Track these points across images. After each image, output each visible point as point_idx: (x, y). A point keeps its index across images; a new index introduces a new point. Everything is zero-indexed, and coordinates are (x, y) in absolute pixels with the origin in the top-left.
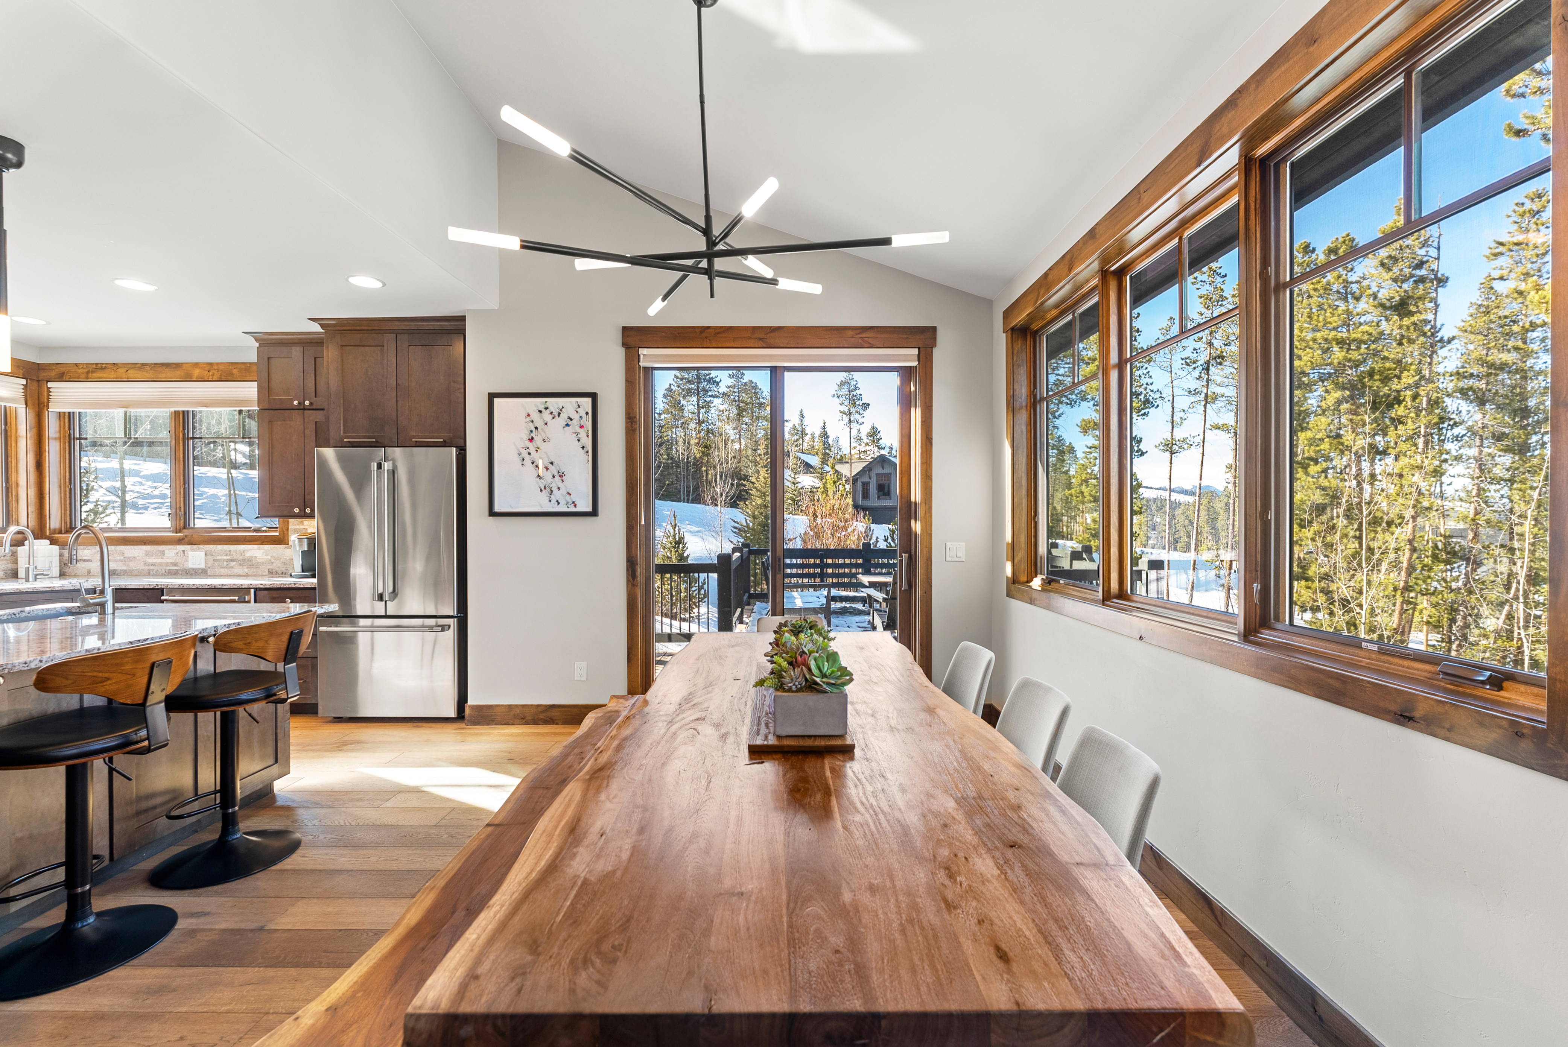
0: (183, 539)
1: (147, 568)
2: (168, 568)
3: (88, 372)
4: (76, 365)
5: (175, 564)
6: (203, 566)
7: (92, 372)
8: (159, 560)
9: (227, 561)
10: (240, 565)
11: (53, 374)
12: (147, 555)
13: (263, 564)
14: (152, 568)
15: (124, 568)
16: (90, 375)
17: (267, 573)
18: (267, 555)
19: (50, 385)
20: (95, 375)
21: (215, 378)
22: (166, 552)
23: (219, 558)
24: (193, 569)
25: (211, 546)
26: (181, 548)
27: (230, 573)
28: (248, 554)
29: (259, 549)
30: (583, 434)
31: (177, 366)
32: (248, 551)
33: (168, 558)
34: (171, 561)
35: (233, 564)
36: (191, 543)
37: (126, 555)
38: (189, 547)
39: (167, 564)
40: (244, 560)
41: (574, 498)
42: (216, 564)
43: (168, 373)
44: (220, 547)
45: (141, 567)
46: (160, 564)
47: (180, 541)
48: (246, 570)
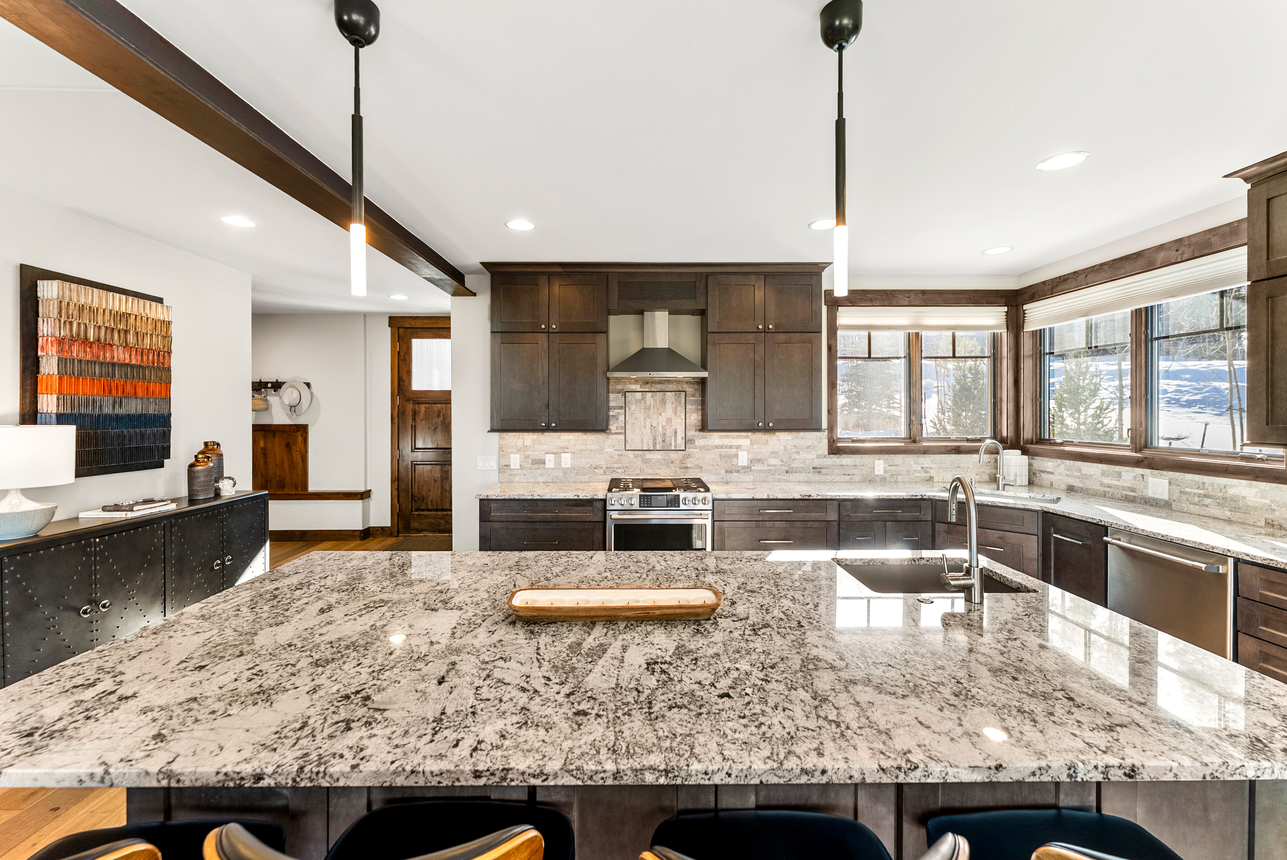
0: (1142, 461)
1: (1102, 489)
2: (1124, 493)
3: (1053, 288)
4: (1044, 283)
5: (1133, 490)
6: (1166, 497)
7: (1057, 286)
8: (1115, 483)
9: (1199, 496)
10: (1219, 505)
11: (1027, 296)
12: (1103, 475)
13: (1256, 509)
14: (1107, 489)
15: (1081, 485)
17: (1263, 524)
18: (1263, 497)
19: (1025, 307)
20: (1058, 289)
21: (1186, 256)
22: (1123, 474)
23: (1188, 490)
24: (1154, 499)
25: (1177, 474)
26: (1139, 471)
27: (1203, 512)
28: (1232, 492)
29: (1250, 486)
31: (1138, 255)
32: (1232, 486)
33: (1125, 481)
34: (1128, 485)
35: (1209, 501)
36: (1152, 468)
37: (1083, 472)
38: (1149, 471)
39: (1124, 488)
40: (1225, 499)
42: (1184, 497)
43: (1129, 266)
44: (1189, 477)
45: (1097, 487)
46: (1116, 487)
47: (1138, 463)
48: (1228, 514)
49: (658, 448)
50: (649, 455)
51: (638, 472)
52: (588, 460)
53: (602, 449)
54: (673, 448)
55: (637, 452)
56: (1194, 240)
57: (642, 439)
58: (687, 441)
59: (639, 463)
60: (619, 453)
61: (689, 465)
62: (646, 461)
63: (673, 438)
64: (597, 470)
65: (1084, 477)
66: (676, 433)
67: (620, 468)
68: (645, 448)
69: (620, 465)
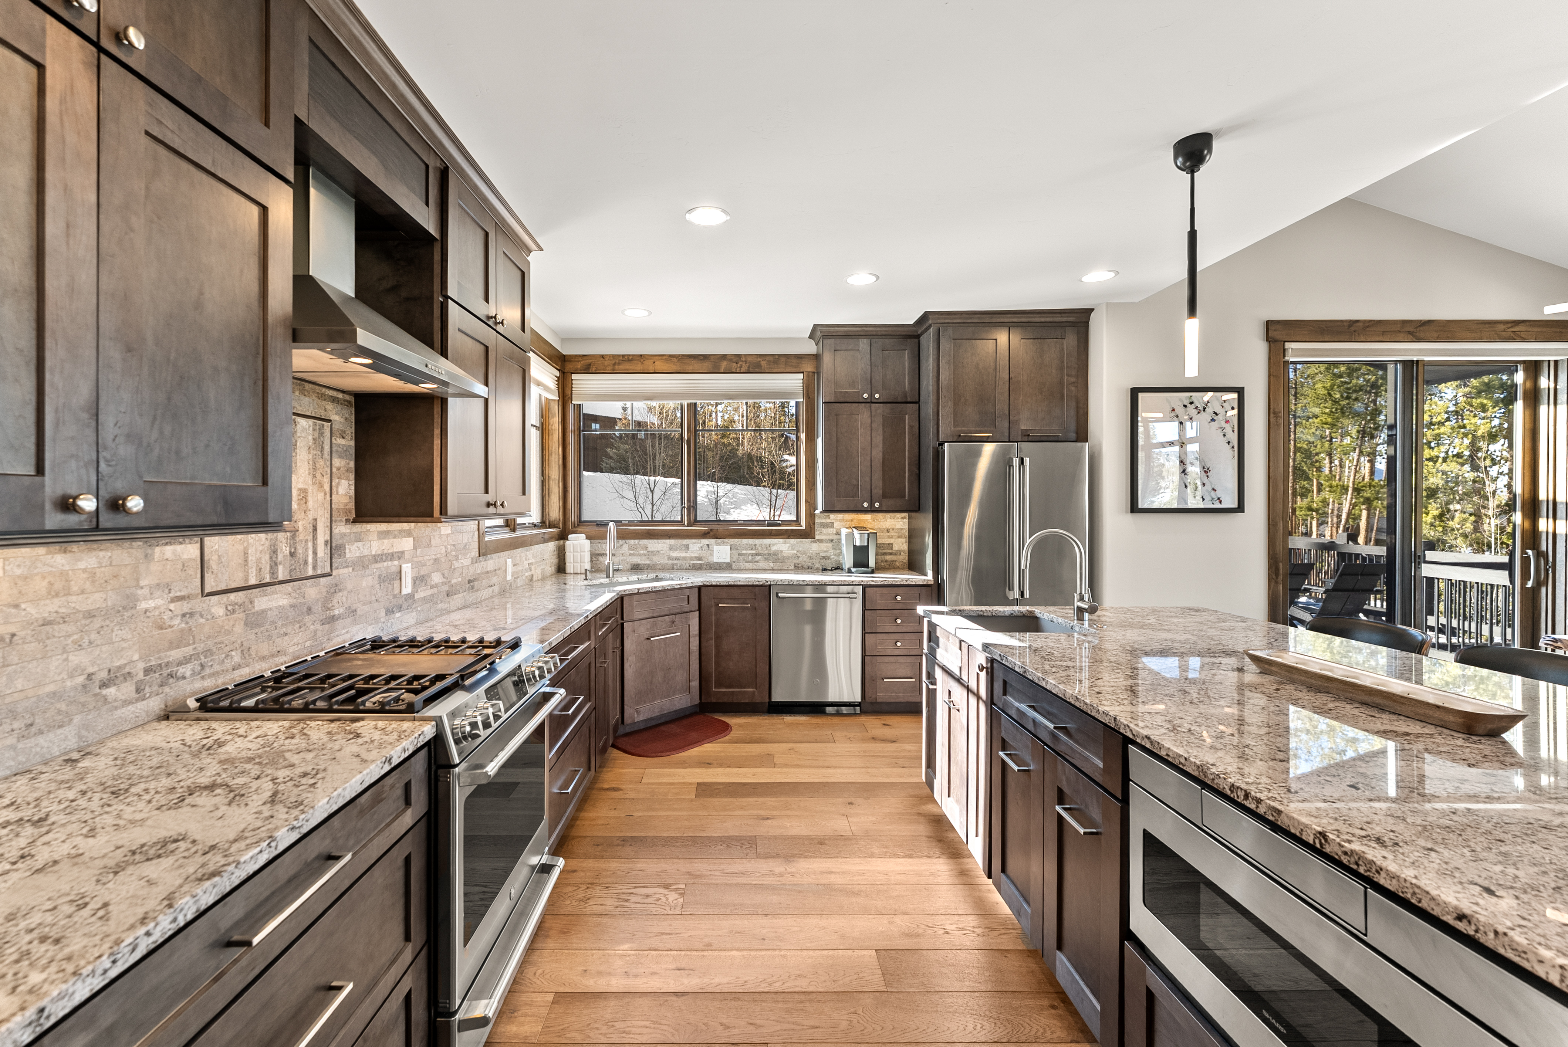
0: (708, 533)
1: (671, 562)
2: (692, 562)
3: (614, 364)
4: (603, 356)
5: (700, 559)
6: (728, 560)
7: (619, 364)
8: (684, 555)
9: (752, 555)
10: (766, 559)
11: (579, 365)
12: (671, 549)
13: (788, 558)
14: (676, 562)
15: (648, 562)
16: (617, 367)
17: (792, 567)
18: (793, 549)
19: (574, 376)
20: (622, 367)
21: (743, 370)
22: (691, 546)
23: (744, 552)
24: (718, 563)
25: (736, 540)
26: (705, 542)
27: (755, 567)
28: (774, 548)
29: (785, 543)
30: (1228, 430)
31: (705, 357)
32: (774, 545)
33: (692, 552)
34: (696, 555)
35: (759, 557)
36: (716, 537)
37: (649, 549)
38: (713, 541)
39: (691, 558)
40: (769, 554)
41: (1219, 494)
42: (741, 558)
43: (696, 365)
44: (745, 541)
45: (665, 561)
46: (685, 558)
48: (772, 564)
49: (281, 577)
50: (264, 602)
51: (237, 658)
52: (76, 659)
53: (130, 603)
54: (310, 572)
55: (232, 596)
56: (749, 359)
57: (246, 554)
58: (334, 549)
59: (239, 629)
60: (185, 607)
61: (337, 612)
62: (254, 621)
63: (310, 544)
64: (111, 691)
65: (654, 553)
66: (315, 529)
67: (186, 660)
68: (253, 581)
69: (188, 650)
